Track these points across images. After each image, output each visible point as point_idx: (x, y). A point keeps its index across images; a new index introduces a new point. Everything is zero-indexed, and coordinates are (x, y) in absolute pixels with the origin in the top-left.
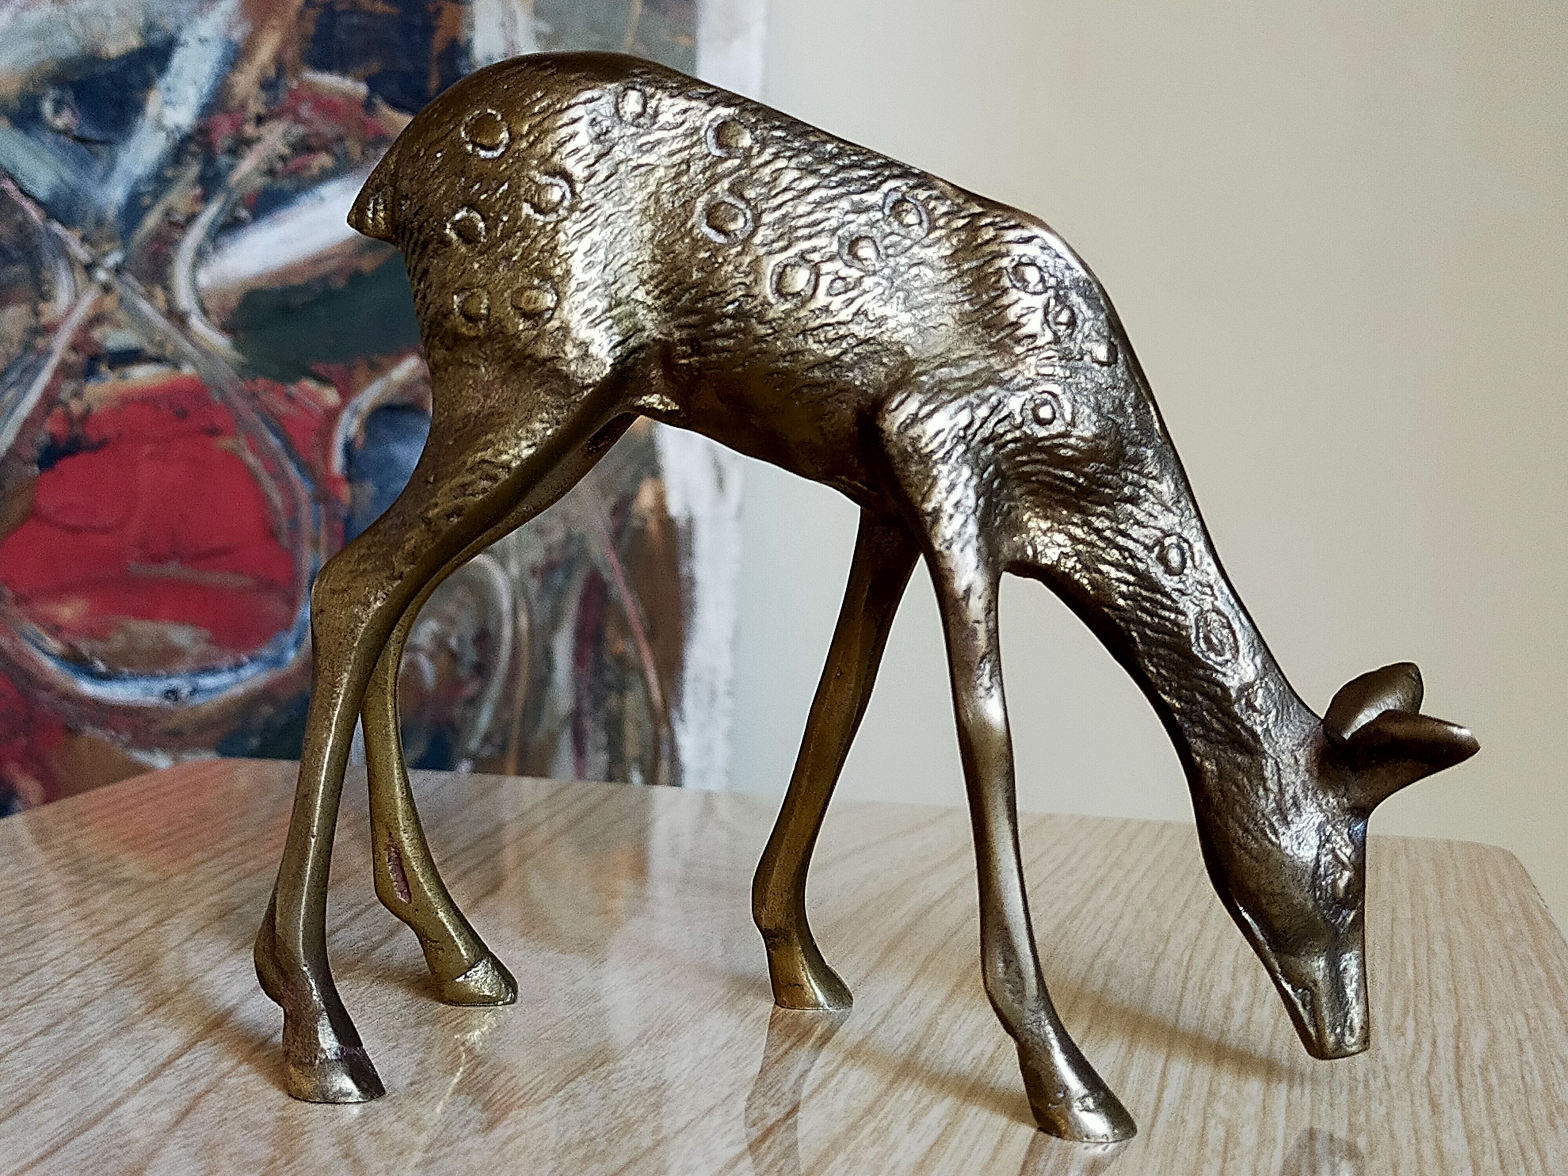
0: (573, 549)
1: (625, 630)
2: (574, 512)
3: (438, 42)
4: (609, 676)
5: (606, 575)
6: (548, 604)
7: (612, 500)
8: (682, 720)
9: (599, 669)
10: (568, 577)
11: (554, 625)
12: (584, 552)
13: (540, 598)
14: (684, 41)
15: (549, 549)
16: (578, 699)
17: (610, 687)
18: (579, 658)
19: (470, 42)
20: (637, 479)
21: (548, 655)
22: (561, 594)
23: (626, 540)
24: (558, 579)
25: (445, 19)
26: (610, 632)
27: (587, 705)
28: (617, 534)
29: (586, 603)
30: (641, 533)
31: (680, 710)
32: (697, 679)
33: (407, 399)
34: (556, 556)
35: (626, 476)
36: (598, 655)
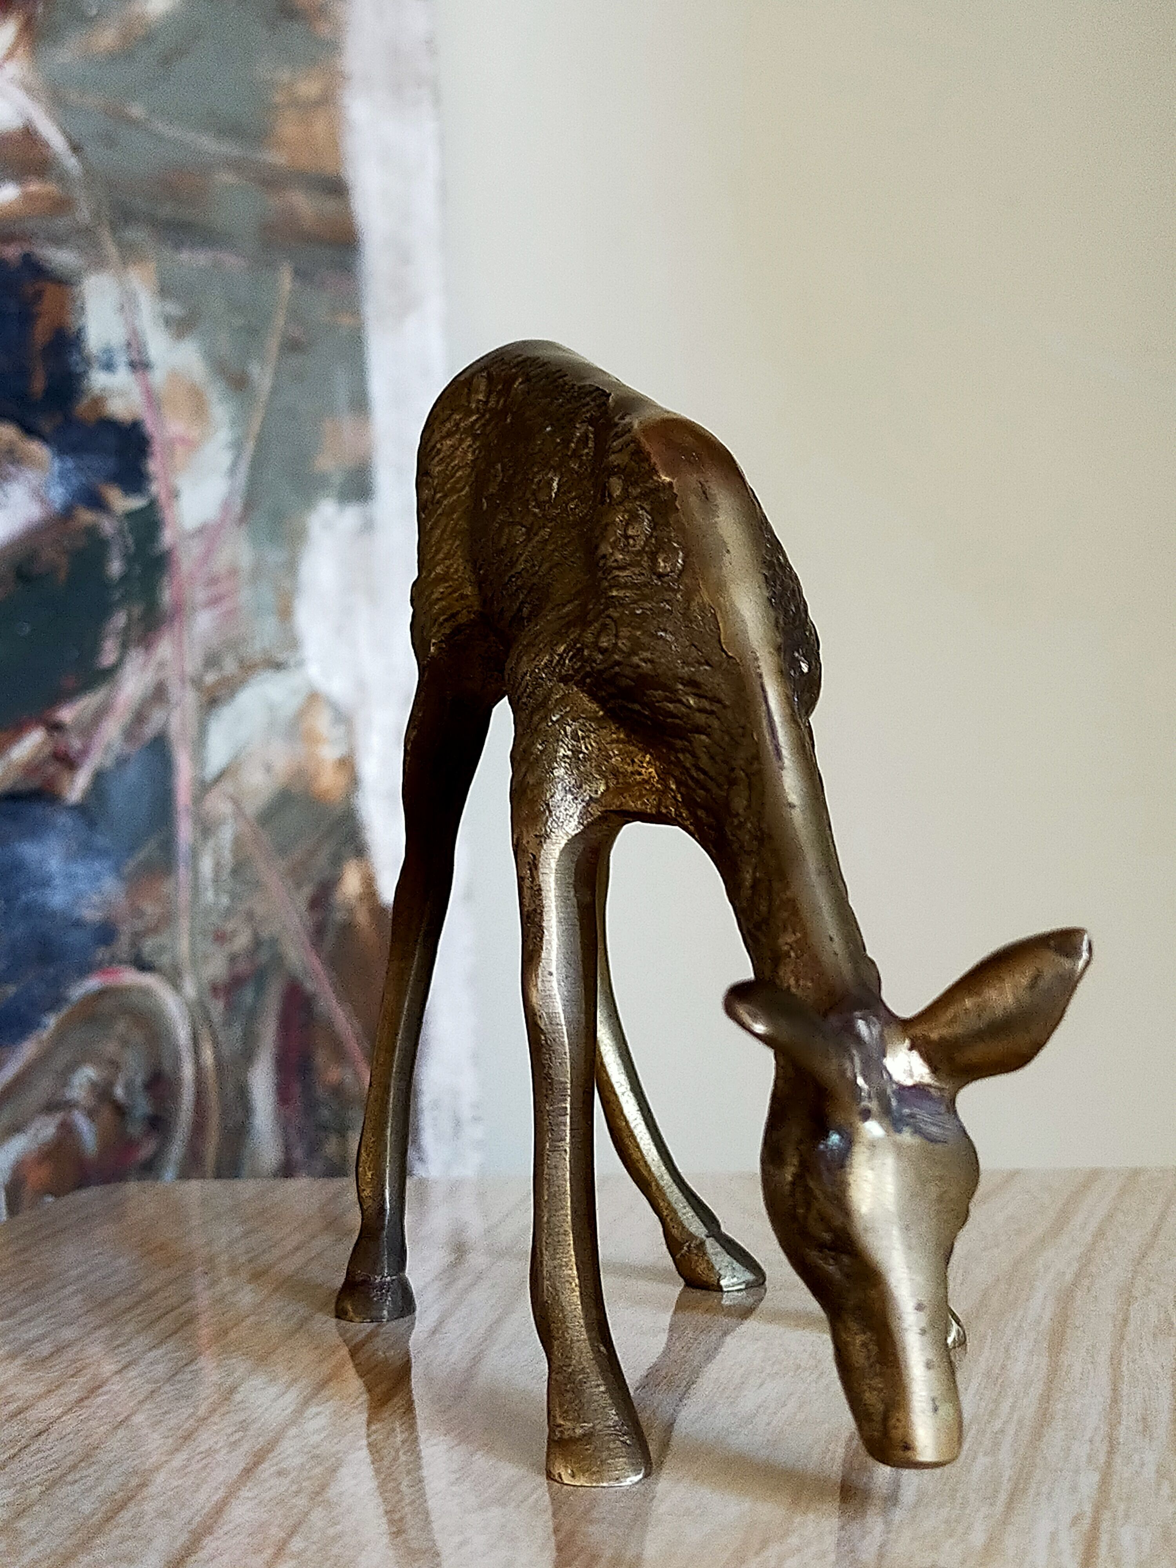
0: (263, 957)
1: (339, 1053)
2: (260, 909)
3: (41, 333)
4: (325, 1113)
5: (310, 986)
6: (237, 1030)
7: (308, 890)
8: (421, 1159)
9: (311, 1106)
10: (260, 989)
11: (247, 1056)
12: (278, 959)
13: (228, 1023)
14: (346, 320)
15: (233, 959)
16: (287, 1148)
17: (324, 1128)
18: (283, 1095)
19: (80, 331)
20: (337, 861)
21: (243, 1094)
22: (252, 1016)
23: (331, 936)
24: (248, 996)
25: (47, 304)
26: (321, 1057)
27: (298, 1154)
28: (318, 932)
29: (286, 1024)
30: (348, 929)
31: (419, 1149)
32: (436, 1105)
33: (35, 783)
34: (243, 967)
35: (322, 859)
36: (308, 1088)
